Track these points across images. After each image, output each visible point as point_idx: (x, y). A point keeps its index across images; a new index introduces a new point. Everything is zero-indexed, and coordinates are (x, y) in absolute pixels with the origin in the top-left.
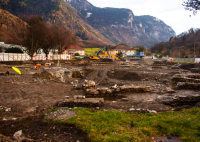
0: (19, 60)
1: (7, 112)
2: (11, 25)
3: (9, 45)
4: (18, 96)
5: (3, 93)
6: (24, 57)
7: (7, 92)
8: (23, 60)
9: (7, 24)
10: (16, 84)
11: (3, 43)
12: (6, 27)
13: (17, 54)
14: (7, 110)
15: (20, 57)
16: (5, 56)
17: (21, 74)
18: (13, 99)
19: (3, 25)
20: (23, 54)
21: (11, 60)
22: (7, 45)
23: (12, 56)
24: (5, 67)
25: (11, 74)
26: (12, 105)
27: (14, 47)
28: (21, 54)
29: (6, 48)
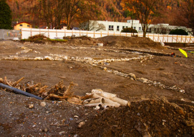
0: (183, 42)
1: (181, 93)
2: (176, 5)
3: (174, 27)
4: (190, 80)
5: (174, 73)
6: (188, 39)
7: (177, 74)
8: (187, 42)
9: (172, 5)
10: (185, 67)
11: (168, 25)
12: (171, 8)
13: (181, 36)
14: (181, 91)
15: (184, 39)
16: (169, 38)
17: (188, 57)
18: (185, 81)
19: (168, 6)
20: (187, 36)
21: (174, 41)
22: (172, 26)
23: (176, 38)
24: (169, 48)
25: (177, 56)
26: (186, 87)
27: (179, 28)
28: (185, 36)
29: (170, 30)
